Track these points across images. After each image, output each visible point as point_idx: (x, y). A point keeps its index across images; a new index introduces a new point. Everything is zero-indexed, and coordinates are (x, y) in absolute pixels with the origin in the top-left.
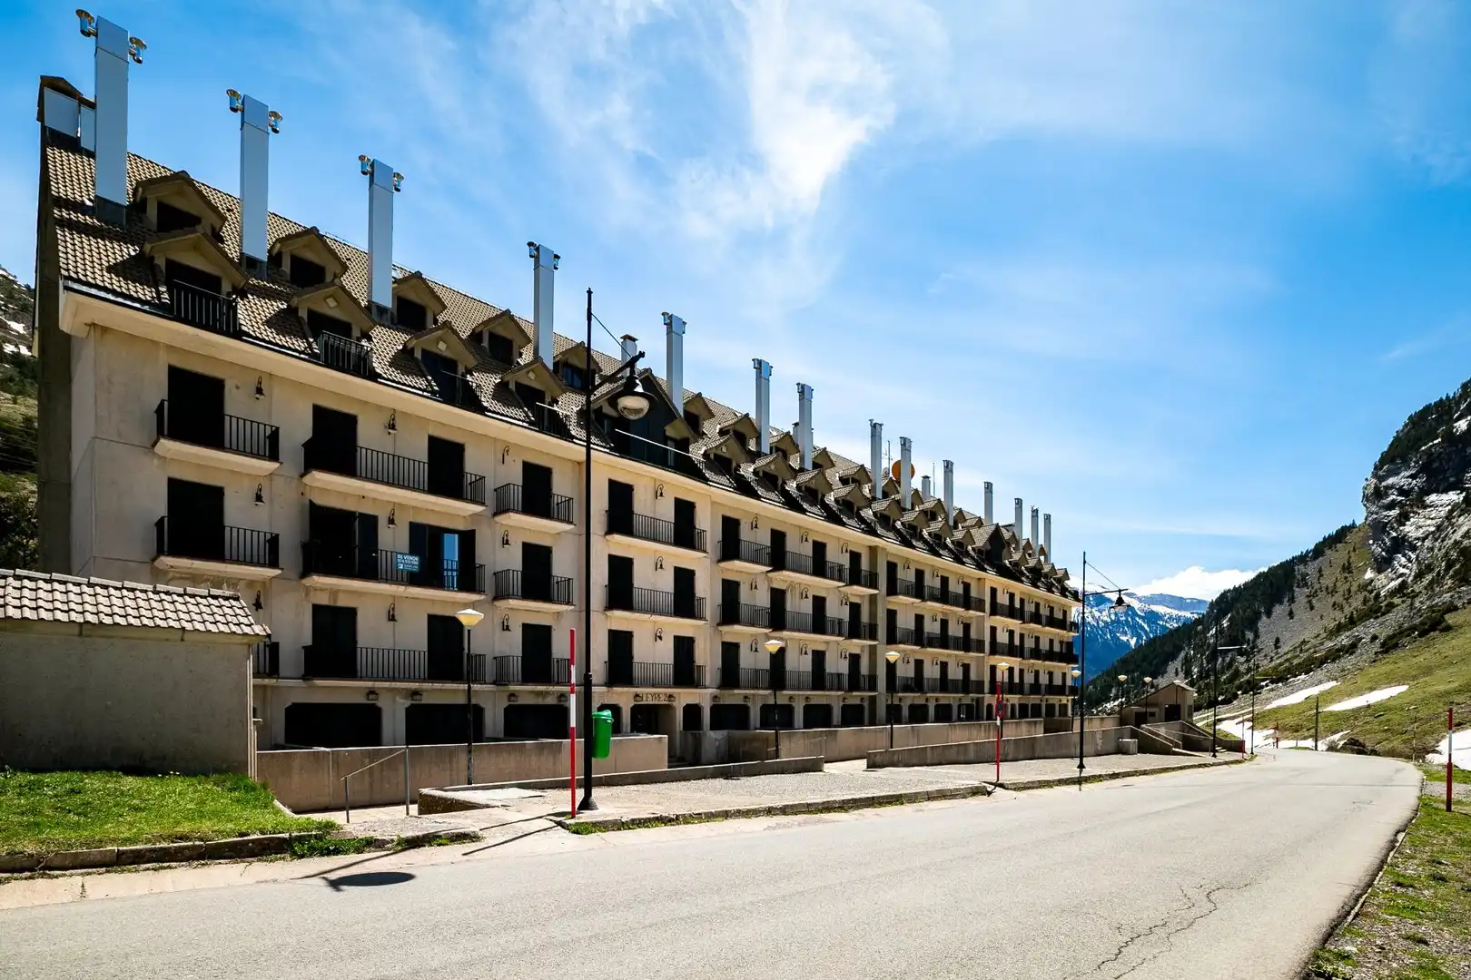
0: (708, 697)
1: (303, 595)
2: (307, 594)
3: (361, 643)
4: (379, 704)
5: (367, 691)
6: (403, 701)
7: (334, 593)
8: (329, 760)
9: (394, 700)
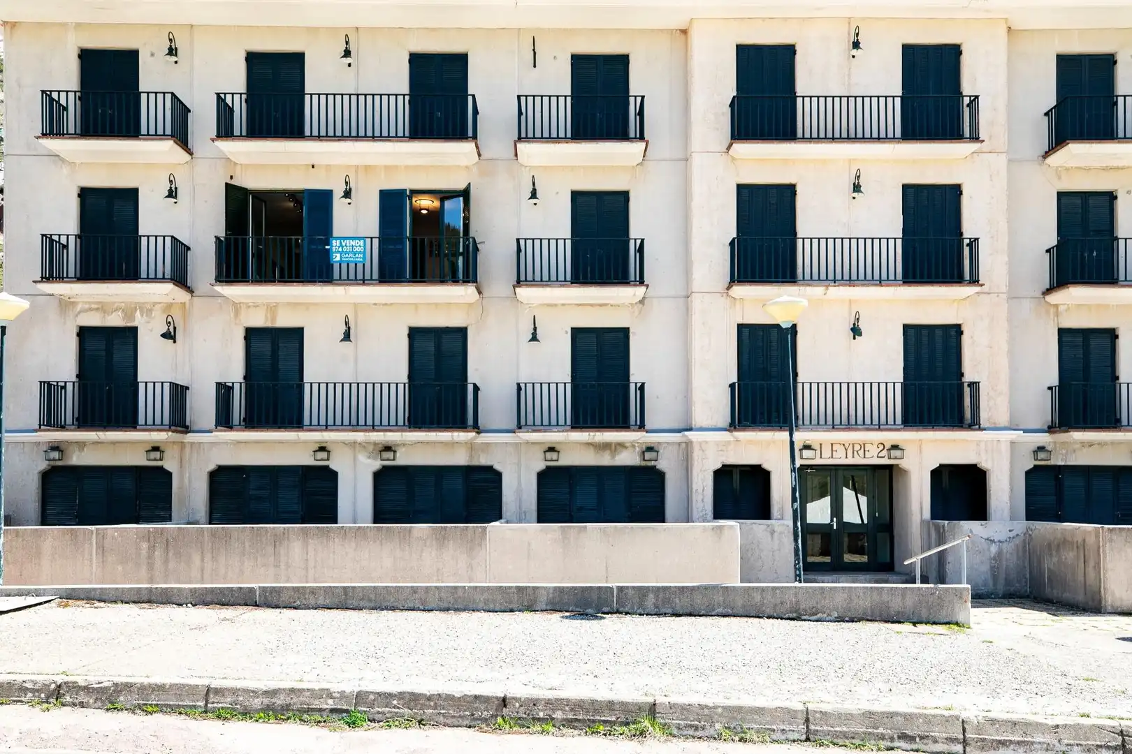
0: (1005, 449)
1: (232, 315)
2: (237, 313)
3: (308, 376)
4: (333, 465)
5: (316, 447)
6: (369, 461)
7: (272, 309)
8: (91, 544)
9: (355, 459)
